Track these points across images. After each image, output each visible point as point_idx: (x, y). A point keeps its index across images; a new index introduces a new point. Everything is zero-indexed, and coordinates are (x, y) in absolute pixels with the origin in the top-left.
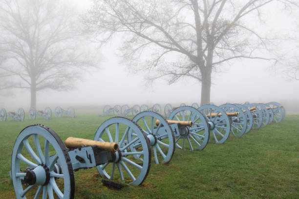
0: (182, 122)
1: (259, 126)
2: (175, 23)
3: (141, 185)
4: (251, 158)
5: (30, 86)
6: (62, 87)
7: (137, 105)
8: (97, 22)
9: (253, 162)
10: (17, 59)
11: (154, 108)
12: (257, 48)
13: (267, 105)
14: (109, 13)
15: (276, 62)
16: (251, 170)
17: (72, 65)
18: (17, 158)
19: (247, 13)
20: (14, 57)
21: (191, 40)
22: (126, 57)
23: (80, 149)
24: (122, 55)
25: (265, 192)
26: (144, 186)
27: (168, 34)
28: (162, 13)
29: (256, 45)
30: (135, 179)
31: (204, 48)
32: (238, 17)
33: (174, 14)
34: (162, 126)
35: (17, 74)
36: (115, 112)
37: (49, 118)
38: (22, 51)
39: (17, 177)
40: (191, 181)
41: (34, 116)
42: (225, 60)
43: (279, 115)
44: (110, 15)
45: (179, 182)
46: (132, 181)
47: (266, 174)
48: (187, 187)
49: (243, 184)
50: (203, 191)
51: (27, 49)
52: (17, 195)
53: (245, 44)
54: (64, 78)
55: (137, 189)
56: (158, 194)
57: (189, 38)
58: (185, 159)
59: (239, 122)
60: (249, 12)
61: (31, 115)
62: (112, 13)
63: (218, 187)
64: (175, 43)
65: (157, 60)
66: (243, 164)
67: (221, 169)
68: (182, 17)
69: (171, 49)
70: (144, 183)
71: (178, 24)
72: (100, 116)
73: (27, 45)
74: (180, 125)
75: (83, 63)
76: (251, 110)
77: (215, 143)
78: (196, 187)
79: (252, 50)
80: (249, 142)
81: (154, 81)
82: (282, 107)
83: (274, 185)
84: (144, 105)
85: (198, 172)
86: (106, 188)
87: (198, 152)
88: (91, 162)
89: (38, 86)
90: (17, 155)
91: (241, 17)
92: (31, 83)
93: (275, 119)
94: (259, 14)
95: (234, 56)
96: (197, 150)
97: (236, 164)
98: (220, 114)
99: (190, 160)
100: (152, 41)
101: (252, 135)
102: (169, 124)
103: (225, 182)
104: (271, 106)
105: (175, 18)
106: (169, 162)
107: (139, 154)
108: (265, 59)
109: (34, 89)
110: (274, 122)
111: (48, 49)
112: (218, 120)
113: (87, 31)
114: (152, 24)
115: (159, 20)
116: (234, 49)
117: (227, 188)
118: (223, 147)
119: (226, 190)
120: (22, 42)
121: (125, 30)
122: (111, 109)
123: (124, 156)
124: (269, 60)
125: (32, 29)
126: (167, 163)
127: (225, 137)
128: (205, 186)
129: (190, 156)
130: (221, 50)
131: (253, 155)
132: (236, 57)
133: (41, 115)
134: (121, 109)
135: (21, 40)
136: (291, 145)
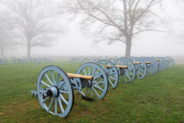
0: (122, 66)
1: (160, 70)
2: (112, 9)
3: (102, 99)
4: (159, 87)
5: (27, 44)
6: (46, 45)
7: (89, 56)
8: (67, 8)
9: (160, 89)
10: (20, 28)
11: (99, 58)
12: (159, 25)
13: (165, 58)
14: (74, 3)
15: (169, 34)
16: (160, 93)
17: (50, 32)
18: (40, 83)
19: (154, 4)
20: (18, 27)
21: (120, 19)
22: (83, 28)
23: (73, 79)
24: (80, 27)
25: (169, 104)
26: (104, 100)
27: (107, 15)
28: (104, 3)
29: (158, 24)
30: (99, 96)
31: (128, 24)
32: (149, 6)
33: (111, 4)
34: (112, 68)
35: (20, 37)
36: (76, 60)
37: (39, 63)
38: (23, 24)
39: (40, 93)
40: (129, 98)
41: (31, 61)
42: (140, 31)
43: (171, 64)
44: (75, 4)
45: (123, 98)
46: (97, 97)
47: (169, 95)
48: (127, 101)
49: (157, 100)
50: (136, 103)
51: (25, 22)
52: (40, 102)
53: (153, 23)
54: (47, 40)
55: (101, 101)
56: (112, 104)
57: (119, 18)
58: (123, 87)
59: (150, 67)
60: (155, 4)
61: (29, 60)
62: (76, 3)
63: (144, 101)
64: (111, 21)
65: (101, 31)
66: (155, 90)
67: (144, 92)
68: (116, 6)
69: (109, 25)
70: (104, 98)
71: (113, 10)
72: (68, 62)
73: (25, 20)
74: (120, 68)
75: (58, 31)
76: (157, 61)
77: (137, 78)
78: (132, 101)
79: (156, 26)
80: (156, 78)
81: (98, 43)
82: (173, 60)
83: (174, 101)
84: (93, 57)
85: (131, 93)
86: (84, 101)
87: (130, 83)
88: (79, 86)
89: (31, 44)
90: (40, 81)
91: (150, 6)
92: (27, 42)
93: (169, 66)
94: (161, 5)
95: (146, 29)
96: (129, 82)
97: (152, 90)
98: (141, 62)
99: (126, 87)
100: (98, 19)
101: (157, 75)
102: (116, 67)
103: (147, 99)
104: (167, 59)
105: (112, 6)
106: (115, 88)
107: (98, 83)
108: (163, 32)
109: (29, 46)
110: (168, 68)
111: (38, 23)
112: (139, 66)
113: (61, 13)
114: (99, 10)
115: (102, 7)
116: (146, 25)
117: (149, 102)
118: (142, 81)
119: (148, 103)
120: (23, 18)
121: (83, 12)
122: (74, 58)
123: (93, 84)
124: (165, 32)
125: (28, 11)
126: (114, 89)
127: (143, 75)
128: (137, 101)
129: (126, 85)
130: (139, 26)
131: (160, 85)
132: (147, 30)
133: (35, 61)
134: (80, 58)
135: (22, 17)
136: (180, 81)
